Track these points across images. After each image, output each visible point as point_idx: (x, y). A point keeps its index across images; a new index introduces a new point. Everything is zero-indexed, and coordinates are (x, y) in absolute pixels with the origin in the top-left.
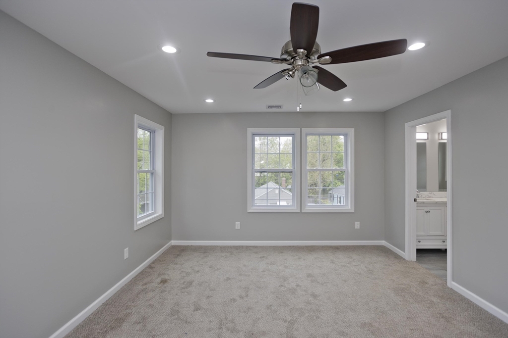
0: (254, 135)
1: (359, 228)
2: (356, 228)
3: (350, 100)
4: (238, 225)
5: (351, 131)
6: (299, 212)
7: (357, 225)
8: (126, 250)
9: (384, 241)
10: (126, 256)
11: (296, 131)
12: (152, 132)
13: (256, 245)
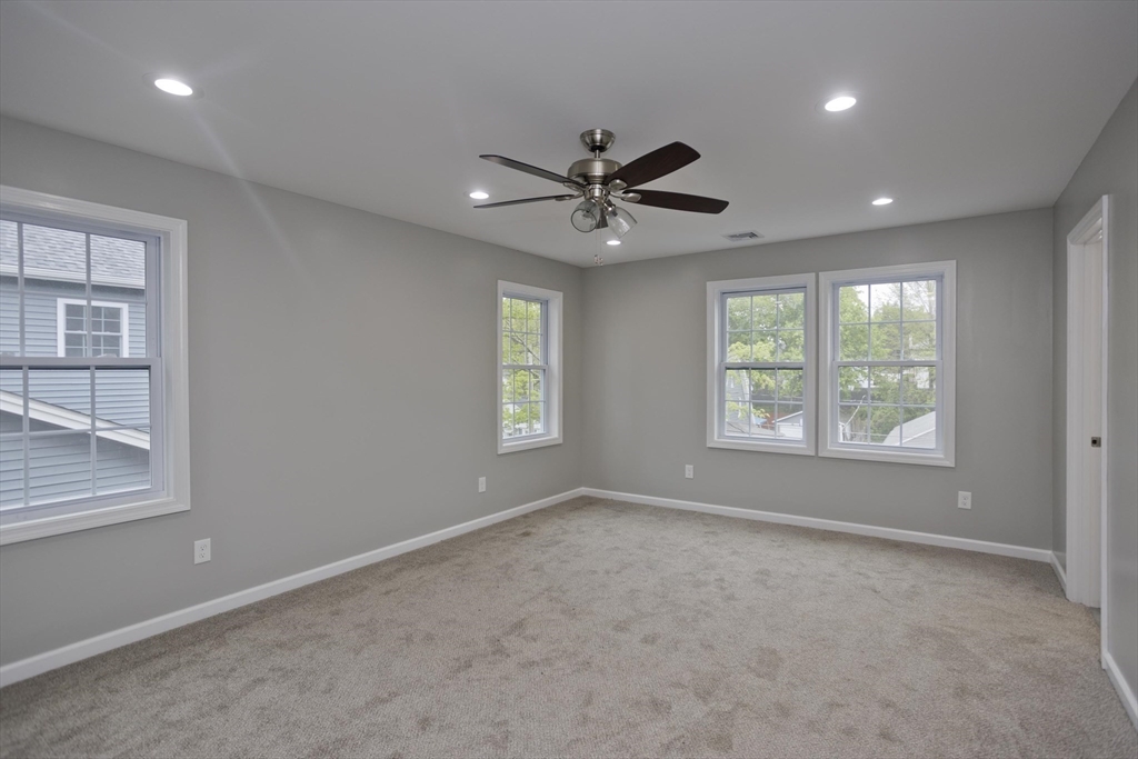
0: (725, 294)
1: (969, 507)
2: (960, 506)
3: (889, 201)
4: (689, 471)
5: (949, 268)
6: (813, 454)
7: (965, 499)
8: (482, 480)
9: (1050, 552)
10: (482, 488)
11: (809, 278)
12: (545, 303)
13: (720, 513)
